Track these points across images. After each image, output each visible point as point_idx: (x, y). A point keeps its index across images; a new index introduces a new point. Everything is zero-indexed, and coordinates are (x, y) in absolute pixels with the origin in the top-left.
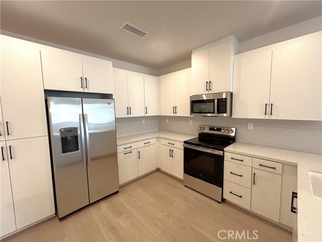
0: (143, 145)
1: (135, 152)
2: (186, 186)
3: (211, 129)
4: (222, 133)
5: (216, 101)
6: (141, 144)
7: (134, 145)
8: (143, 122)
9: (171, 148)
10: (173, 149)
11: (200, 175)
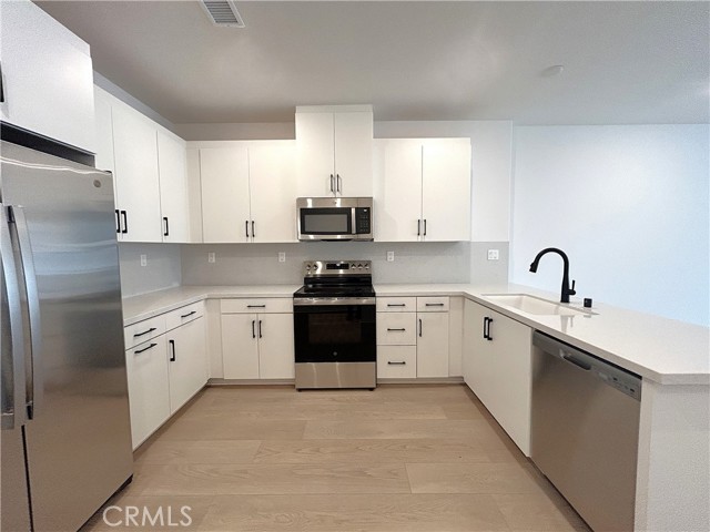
0: (180, 321)
1: (162, 349)
2: (300, 390)
3: (331, 266)
4: (353, 271)
5: (353, 211)
8: (143, 261)
9: (254, 317)
10: (260, 317)
11: (335, 354)
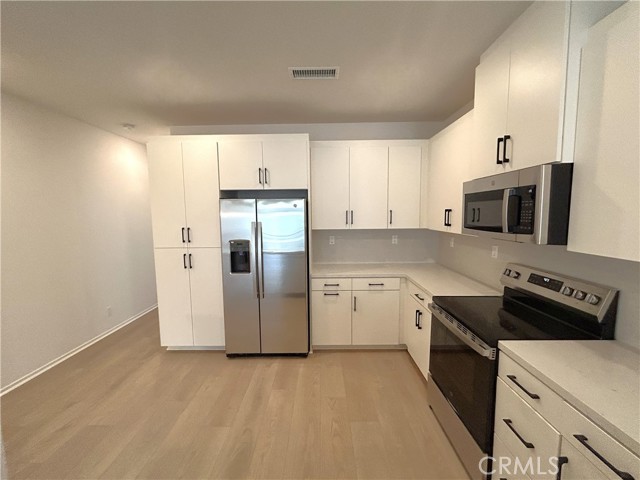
0: (367, 287)
1: (345, 297)
3: (535, 279)
5: (506, 193)
6: (362, 284)
7: (344, 284)
8: (395, 240)
9: (418, 307)
